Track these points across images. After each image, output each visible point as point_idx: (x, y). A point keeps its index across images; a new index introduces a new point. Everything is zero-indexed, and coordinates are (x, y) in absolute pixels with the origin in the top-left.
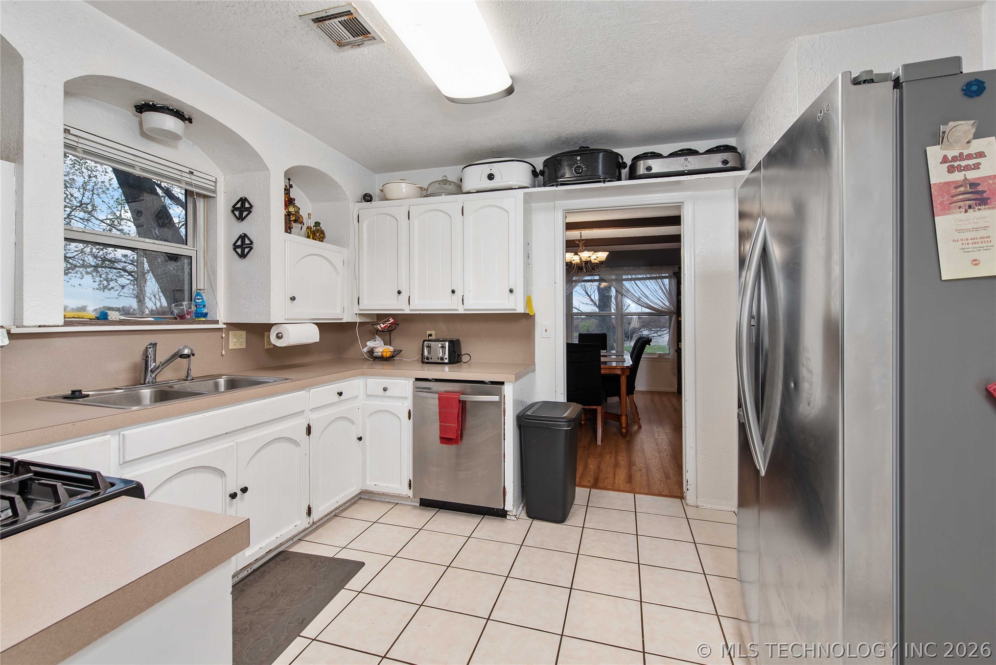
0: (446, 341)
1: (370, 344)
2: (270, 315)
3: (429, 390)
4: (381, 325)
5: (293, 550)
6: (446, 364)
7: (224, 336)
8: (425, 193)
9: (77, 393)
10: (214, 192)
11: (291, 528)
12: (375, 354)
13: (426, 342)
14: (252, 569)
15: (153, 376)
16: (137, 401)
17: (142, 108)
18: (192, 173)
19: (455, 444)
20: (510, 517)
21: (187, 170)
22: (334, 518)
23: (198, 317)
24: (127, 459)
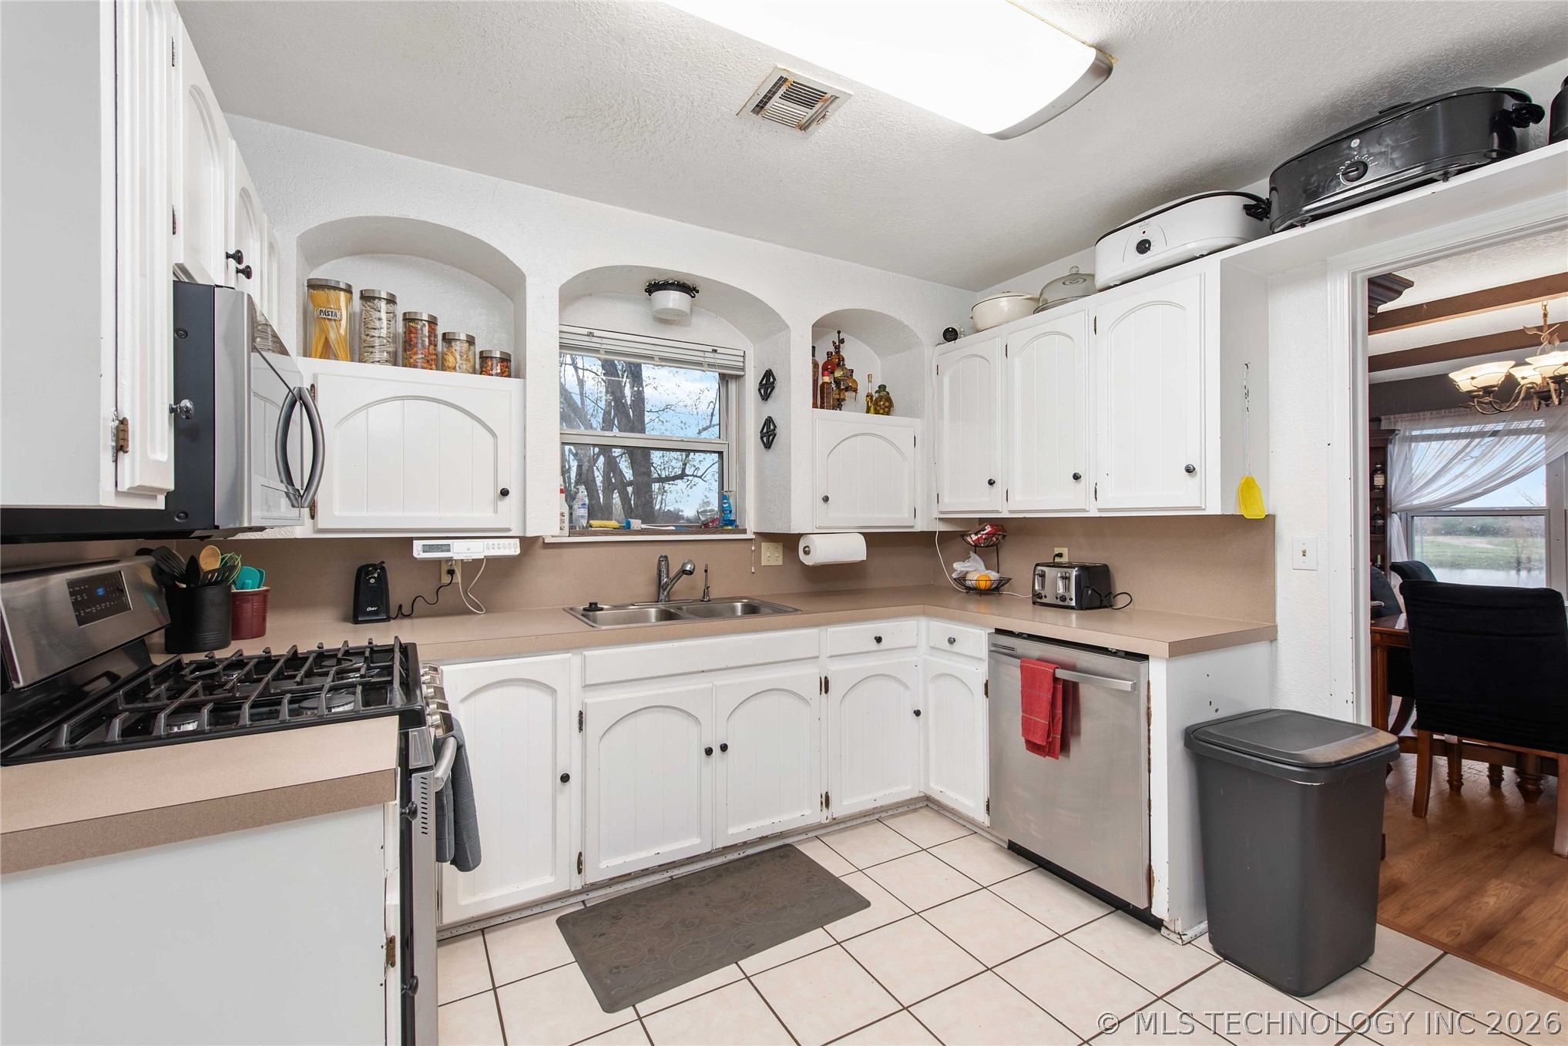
0: (1074, 568)
1: (959, 566)
2: (790, 522)
3: (1011, 653)
4: (973, 536)
5: (800, 848)
6: (1072, 608)
7: (753, 548)
8: (1040, 305)
9: (593, 606)
10: (743, 369)
11: (795, 816)
12: (968, 583)
13: (1039, 568)
14: (745, 854)
15: (665, 594)
16: (645, 618)
17: (653, 288)
18: (715, 351)
19: (1050, 756)
20: (1168, 932)
21: (710, 349)
22: (875, 823)
23: (727, 525)
24: (587, 683)
